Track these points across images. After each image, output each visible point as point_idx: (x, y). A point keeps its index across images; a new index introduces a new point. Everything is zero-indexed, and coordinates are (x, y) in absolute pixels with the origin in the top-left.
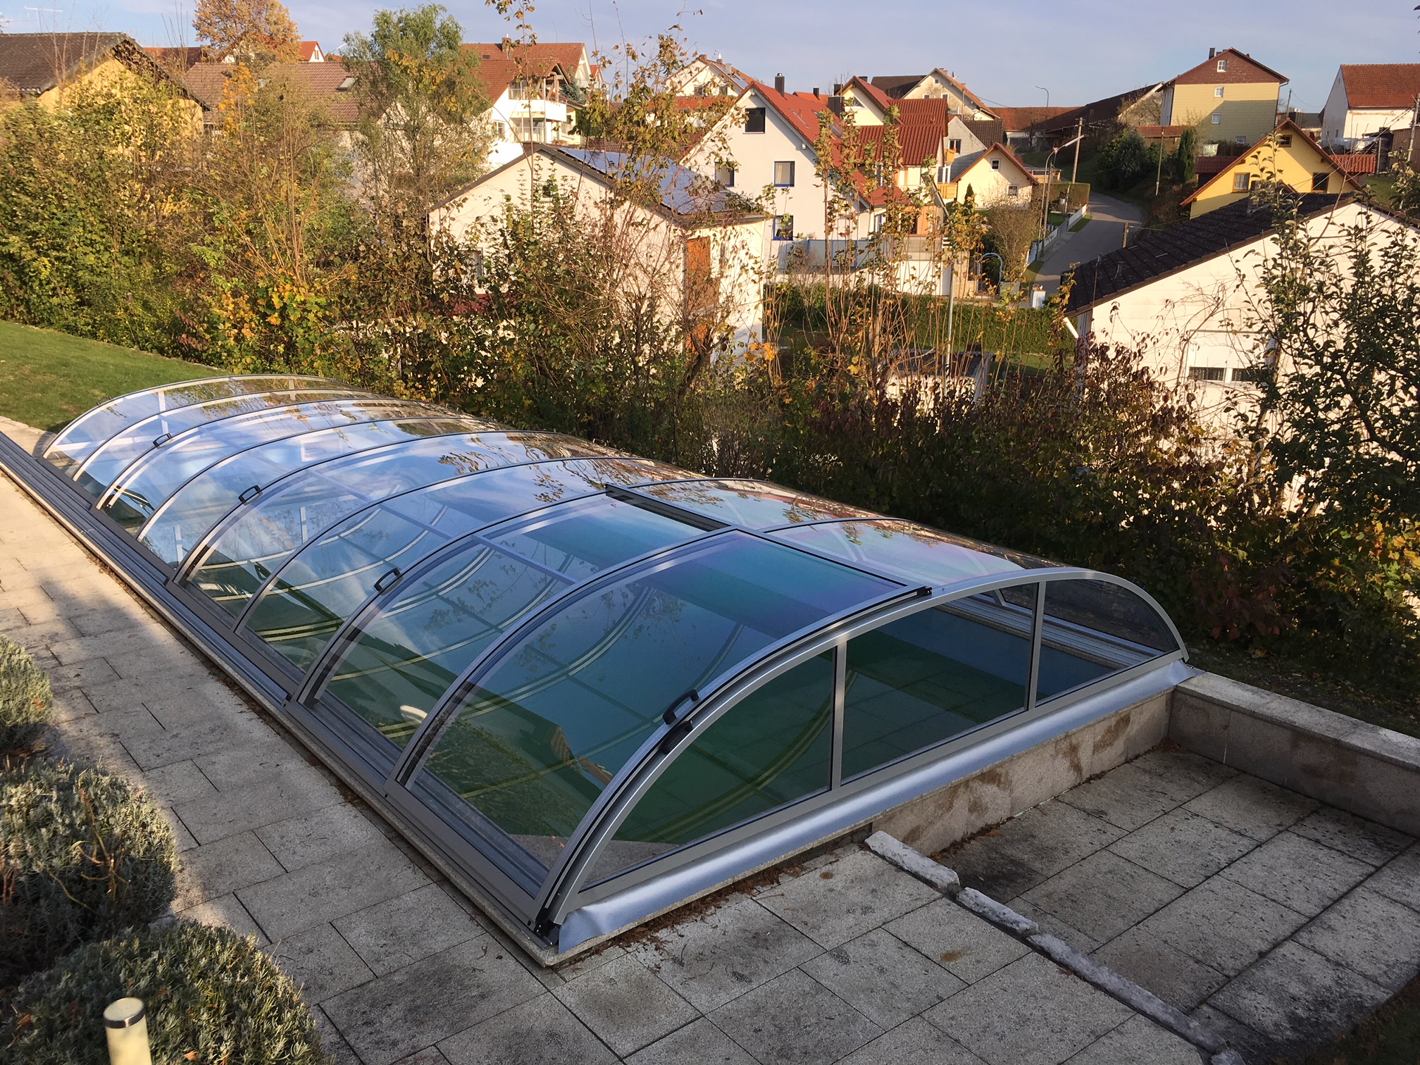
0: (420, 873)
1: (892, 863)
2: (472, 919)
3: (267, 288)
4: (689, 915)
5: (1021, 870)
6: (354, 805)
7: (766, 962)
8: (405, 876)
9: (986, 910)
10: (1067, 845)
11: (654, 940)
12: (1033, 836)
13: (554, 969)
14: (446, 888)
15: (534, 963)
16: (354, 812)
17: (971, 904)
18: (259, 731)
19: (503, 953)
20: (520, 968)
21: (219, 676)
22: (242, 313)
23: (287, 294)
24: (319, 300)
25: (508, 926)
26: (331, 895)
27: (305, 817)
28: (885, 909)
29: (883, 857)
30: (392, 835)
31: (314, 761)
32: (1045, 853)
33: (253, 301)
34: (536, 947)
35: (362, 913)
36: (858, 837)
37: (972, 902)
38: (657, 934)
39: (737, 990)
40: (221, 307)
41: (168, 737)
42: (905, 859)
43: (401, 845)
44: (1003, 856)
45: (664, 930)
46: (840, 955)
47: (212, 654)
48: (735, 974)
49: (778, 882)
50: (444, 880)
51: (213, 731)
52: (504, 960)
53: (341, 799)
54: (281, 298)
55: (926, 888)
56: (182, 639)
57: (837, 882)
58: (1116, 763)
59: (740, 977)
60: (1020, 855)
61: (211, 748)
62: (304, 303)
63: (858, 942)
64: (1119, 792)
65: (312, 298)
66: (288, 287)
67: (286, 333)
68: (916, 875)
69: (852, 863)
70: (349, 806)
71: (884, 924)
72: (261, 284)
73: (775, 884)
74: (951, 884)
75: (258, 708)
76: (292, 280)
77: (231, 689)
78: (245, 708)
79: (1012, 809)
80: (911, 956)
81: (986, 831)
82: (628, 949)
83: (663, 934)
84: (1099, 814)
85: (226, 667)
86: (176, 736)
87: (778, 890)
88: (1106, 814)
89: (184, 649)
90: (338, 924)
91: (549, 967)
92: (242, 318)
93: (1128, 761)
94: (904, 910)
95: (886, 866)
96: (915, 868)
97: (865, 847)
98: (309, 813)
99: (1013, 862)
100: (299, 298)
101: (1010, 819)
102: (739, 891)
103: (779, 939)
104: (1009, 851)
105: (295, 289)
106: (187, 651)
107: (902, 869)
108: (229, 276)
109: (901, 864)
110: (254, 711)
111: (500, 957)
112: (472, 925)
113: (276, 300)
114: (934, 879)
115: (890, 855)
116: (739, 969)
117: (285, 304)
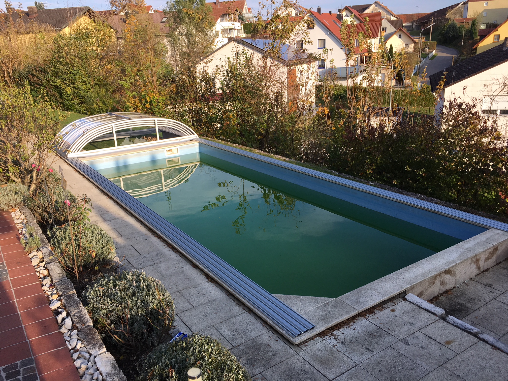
0: (241, 309)
1: (417, 305)
2: (263, 326)
3: (145, 95)
4: (344, 325)
6: (212, 282)
7: (377, 344)
8: (236, 309)
9: (458, 324)
11: (333, 335)
12: (465, 294)
13: (298, 345)
14: (251, 314)
15: (290, 343)
16: (212, 285)
17: (452, 322)
18: (173, 255)
19: (277, 339)
20: (285, 345)
21: (155, 235)
22: (137, 104)
23: (152, 97)
24: (163, 98)
25: (278, 329)
26: (211, 316)
27: (196, 286)
28: (419, 324)
29: (413, 303)
30: (228, 293)
31: (195, 266)
33: (141, 101)
34: (290, 337)
35: (224, 323)
36: (402, 296)
37: (452, 321)
38: (333, 333)
39: (369, 355)
40: (129, 102)
41: (142, 257)
42: (422, 304)
43: (232, 297)
44: (455, 302)
45: (336, 331)
46: (405, 341)
47: (152, 228)
49: (375, 313)
50: (250, 311)
51: (157, 255)
52: (278, 342)
53: (207, 280)
54: (150, 98)
55: (433, 316)
56: (140, 222)
57: (398, 313)
58: (492, 265)
59: (369, 350)
60: (461, 302)
61: (158, 261)
62: (158, 99)
63: (411, 337)
64: (495, 276)
65: (161, 98)
66: (152, 94)
67: (152, 111)
68: (428, 311)
69: (401, 305)
70: (210, 283)
71: (420, 329)
72: (143, 94)
74: (442, 314)
75: (171, 247)
76: (153, 92)
77: (160, 240)
78: (166, 246)
79: (455, 284)
80: (433, 342)
81: (446, 292)
82: (324, 338)
84: (490, 285)
85: (157, 232)
86: (145, 257)
87: (375, 316)
88: (492, 285)
89: (141, 225)
90: (216, 327)
91: (296, 345)
92: (137, 106)
93: (497, 265)
94: (426, 324)
95: (415, 307)
96: (427, 308)
97: (405, 300)
99: (459, 304)
100: (156, 98)
101: (454, 287)
102: (360, 316)
103: (380, 335)
104: (457, 300)
105: (154, 95)
107: (421, 308)
108: (132, 91)
109: (421, 306)
110: (170, 247)
112: (264, 328)
113: (148, 99)
114: (435, 312)
115: (416, 303)
116: (367, 347)
117: (151, 100)
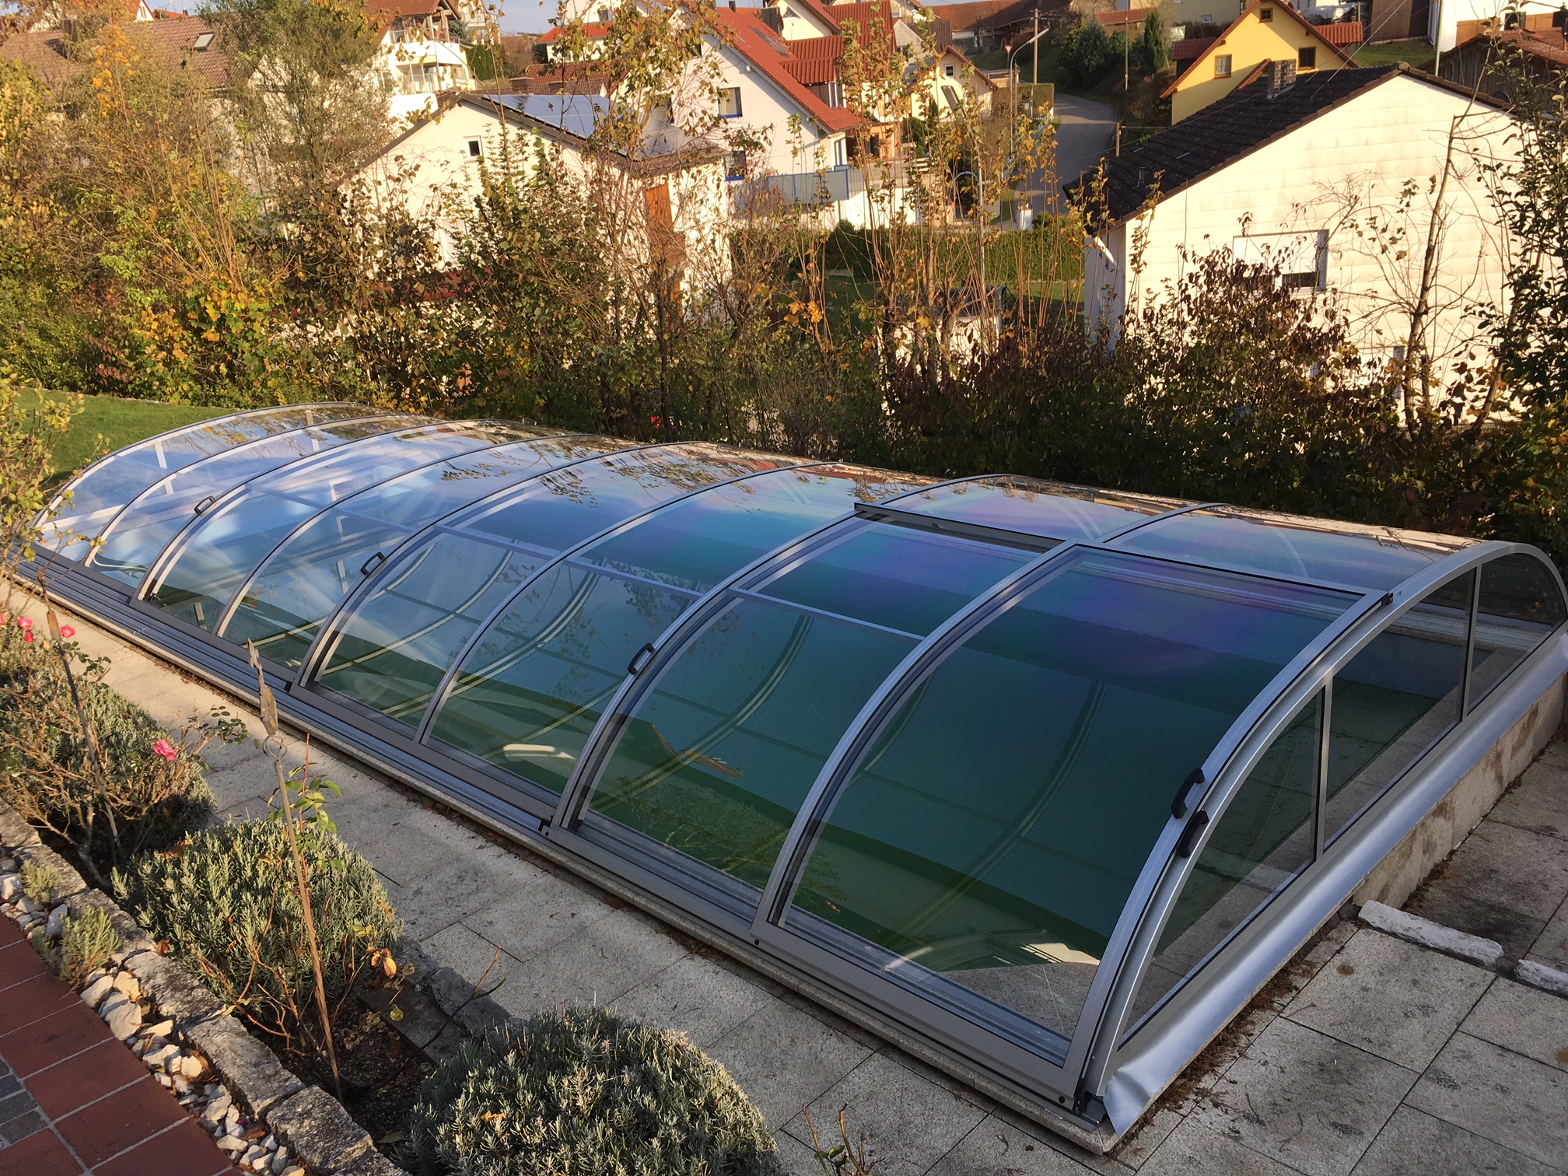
0: (851, 1044)
1: (1408, 940)
2: (958, 1098)
3: (197, 298)
4: (1222, 1051)
5: (1508, 918)
6: (704, 957)
7: (1360, 1102)
8: (836, 1050)
10: (1540, 877)
11: (1204, 1093)
12: (1495, 871)
13: (1111, 1155)
14: (896, 1057)
15: (1082, 1151)
16: (710, 967)
17: (1536, 981)
18: (520, 871)
19: (1029, 1141)
20: (1065, 1161)
21: (422, 802)
22: (170, 331)
23: (224, 302)
24: (262, 306)
25: (1022, 1104)
26: (756, 1089)
27: (653, 980)
28: (1446, 1005)
29: (1394, 935)
30: (779, 991)
31: (616, 902)
32: (1519, 889)
33: (182, 316)
34: (1079, 1130)
35: (813, 1109)
36: (1349, 914)
37: (1538, 979)
38: (1202, 1085)
39: (1354, 1148)
40: (142, 327)
41: (410, 895)
42: (1422, 933)
43: (801, 1004)
44: (1477, 902)
45: (1206, 1078)
46: (1432, 1074)
47: (404, 776)
48: (1335, 1125)
49: (1296, 988)
50: (887, 1047)
51: (461, 878)
52: (1037, 1152)
53: (683, 952)
54: (217, 308)
55: (1472, 968)
56: (344, 758)
57: (1364, 975)
58: (1527, 764)
59: (1346, 1130)
60: (1494, 898)
61: (473, 903)
62: (245, 311)
63: (1447, 1055)
65: (254, 305)
66: (224, 294)
67: (229, 350)
68: (1448, 953)
69: (1360, 947)
70: (698, 959)
71: (1459, 1025)
72: (190, 294)
73: (1294, 992)
74: (1498, 959)
75: (500, 840)
76: (226, 285)
77: (449, 818)
78: (481, 841)
79: (1453, 842)
80: (1520, 1063)
81: (1436, 873)
82: (1181, 1111)
83: (1207, 1082)
85: (430, 789)
86: (418, 892)
87: (1304, 999)
88: (1555, 830)
89: (355, 772)
90: (792, 1130)
91: (1106, 1154)
92: (171, 338)
93: (1534, 760)
94: (1470, 1002)
95: (1406, 946)
96: (1443, 944)
97: (1363, 924)
98: (654, 976)
99: (1492, 908)
100: (239, 306)
101: (1452, 852)
102: (1258, 1008)
103: (1352, 1068)
104: (1480, 894)
105: (233, 296)
106: (360, 774)
107: (1428, 948)
108: (146, 288)
109: (1422, 941)
110: (495, 842)
111: (1030, 1148)
112: (962, 1106)
113: (211, 311)
114: (1475, 955)
115: (1401, 931)
116: (1334, 1117)
117: (223, 315)
